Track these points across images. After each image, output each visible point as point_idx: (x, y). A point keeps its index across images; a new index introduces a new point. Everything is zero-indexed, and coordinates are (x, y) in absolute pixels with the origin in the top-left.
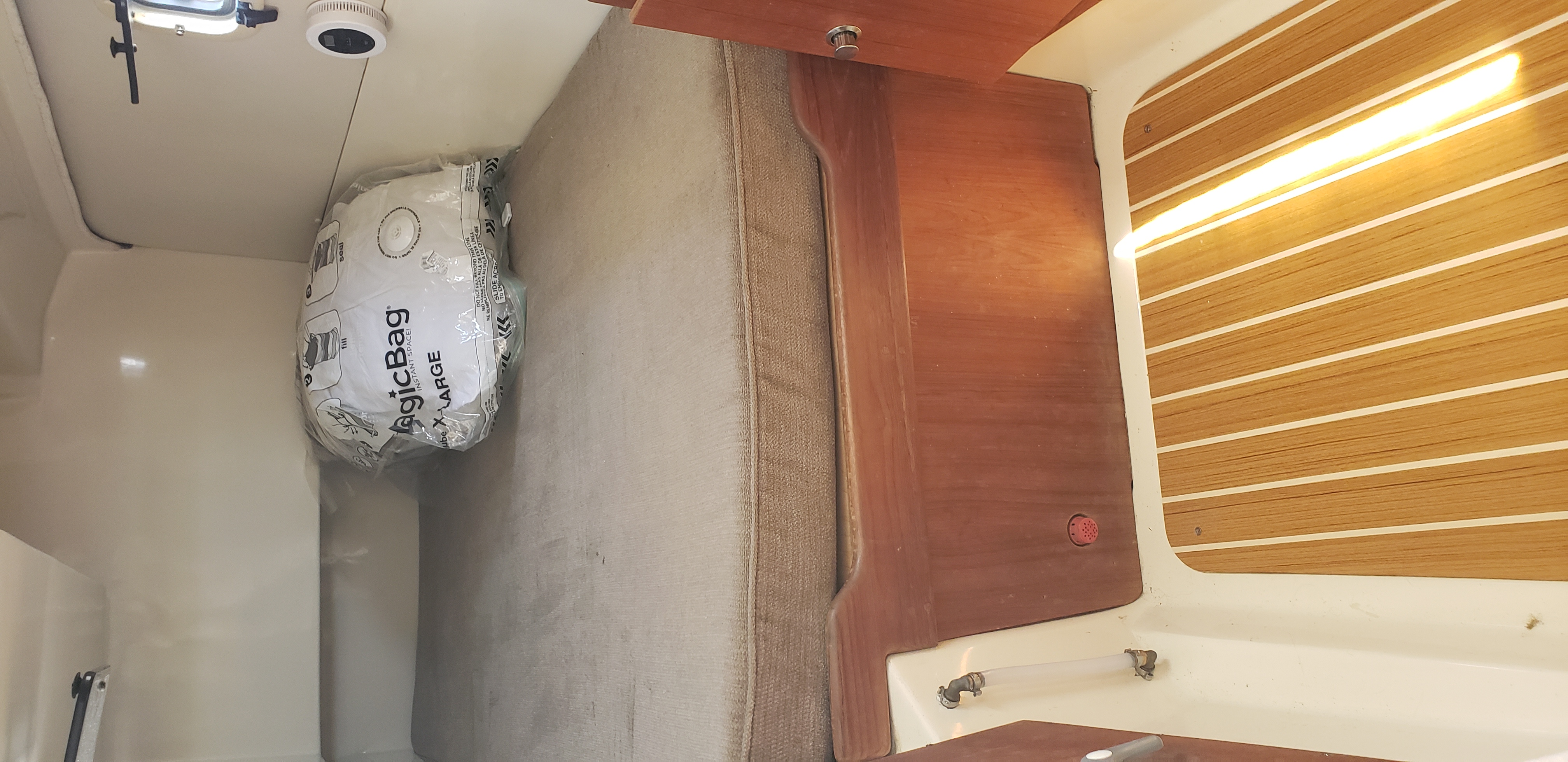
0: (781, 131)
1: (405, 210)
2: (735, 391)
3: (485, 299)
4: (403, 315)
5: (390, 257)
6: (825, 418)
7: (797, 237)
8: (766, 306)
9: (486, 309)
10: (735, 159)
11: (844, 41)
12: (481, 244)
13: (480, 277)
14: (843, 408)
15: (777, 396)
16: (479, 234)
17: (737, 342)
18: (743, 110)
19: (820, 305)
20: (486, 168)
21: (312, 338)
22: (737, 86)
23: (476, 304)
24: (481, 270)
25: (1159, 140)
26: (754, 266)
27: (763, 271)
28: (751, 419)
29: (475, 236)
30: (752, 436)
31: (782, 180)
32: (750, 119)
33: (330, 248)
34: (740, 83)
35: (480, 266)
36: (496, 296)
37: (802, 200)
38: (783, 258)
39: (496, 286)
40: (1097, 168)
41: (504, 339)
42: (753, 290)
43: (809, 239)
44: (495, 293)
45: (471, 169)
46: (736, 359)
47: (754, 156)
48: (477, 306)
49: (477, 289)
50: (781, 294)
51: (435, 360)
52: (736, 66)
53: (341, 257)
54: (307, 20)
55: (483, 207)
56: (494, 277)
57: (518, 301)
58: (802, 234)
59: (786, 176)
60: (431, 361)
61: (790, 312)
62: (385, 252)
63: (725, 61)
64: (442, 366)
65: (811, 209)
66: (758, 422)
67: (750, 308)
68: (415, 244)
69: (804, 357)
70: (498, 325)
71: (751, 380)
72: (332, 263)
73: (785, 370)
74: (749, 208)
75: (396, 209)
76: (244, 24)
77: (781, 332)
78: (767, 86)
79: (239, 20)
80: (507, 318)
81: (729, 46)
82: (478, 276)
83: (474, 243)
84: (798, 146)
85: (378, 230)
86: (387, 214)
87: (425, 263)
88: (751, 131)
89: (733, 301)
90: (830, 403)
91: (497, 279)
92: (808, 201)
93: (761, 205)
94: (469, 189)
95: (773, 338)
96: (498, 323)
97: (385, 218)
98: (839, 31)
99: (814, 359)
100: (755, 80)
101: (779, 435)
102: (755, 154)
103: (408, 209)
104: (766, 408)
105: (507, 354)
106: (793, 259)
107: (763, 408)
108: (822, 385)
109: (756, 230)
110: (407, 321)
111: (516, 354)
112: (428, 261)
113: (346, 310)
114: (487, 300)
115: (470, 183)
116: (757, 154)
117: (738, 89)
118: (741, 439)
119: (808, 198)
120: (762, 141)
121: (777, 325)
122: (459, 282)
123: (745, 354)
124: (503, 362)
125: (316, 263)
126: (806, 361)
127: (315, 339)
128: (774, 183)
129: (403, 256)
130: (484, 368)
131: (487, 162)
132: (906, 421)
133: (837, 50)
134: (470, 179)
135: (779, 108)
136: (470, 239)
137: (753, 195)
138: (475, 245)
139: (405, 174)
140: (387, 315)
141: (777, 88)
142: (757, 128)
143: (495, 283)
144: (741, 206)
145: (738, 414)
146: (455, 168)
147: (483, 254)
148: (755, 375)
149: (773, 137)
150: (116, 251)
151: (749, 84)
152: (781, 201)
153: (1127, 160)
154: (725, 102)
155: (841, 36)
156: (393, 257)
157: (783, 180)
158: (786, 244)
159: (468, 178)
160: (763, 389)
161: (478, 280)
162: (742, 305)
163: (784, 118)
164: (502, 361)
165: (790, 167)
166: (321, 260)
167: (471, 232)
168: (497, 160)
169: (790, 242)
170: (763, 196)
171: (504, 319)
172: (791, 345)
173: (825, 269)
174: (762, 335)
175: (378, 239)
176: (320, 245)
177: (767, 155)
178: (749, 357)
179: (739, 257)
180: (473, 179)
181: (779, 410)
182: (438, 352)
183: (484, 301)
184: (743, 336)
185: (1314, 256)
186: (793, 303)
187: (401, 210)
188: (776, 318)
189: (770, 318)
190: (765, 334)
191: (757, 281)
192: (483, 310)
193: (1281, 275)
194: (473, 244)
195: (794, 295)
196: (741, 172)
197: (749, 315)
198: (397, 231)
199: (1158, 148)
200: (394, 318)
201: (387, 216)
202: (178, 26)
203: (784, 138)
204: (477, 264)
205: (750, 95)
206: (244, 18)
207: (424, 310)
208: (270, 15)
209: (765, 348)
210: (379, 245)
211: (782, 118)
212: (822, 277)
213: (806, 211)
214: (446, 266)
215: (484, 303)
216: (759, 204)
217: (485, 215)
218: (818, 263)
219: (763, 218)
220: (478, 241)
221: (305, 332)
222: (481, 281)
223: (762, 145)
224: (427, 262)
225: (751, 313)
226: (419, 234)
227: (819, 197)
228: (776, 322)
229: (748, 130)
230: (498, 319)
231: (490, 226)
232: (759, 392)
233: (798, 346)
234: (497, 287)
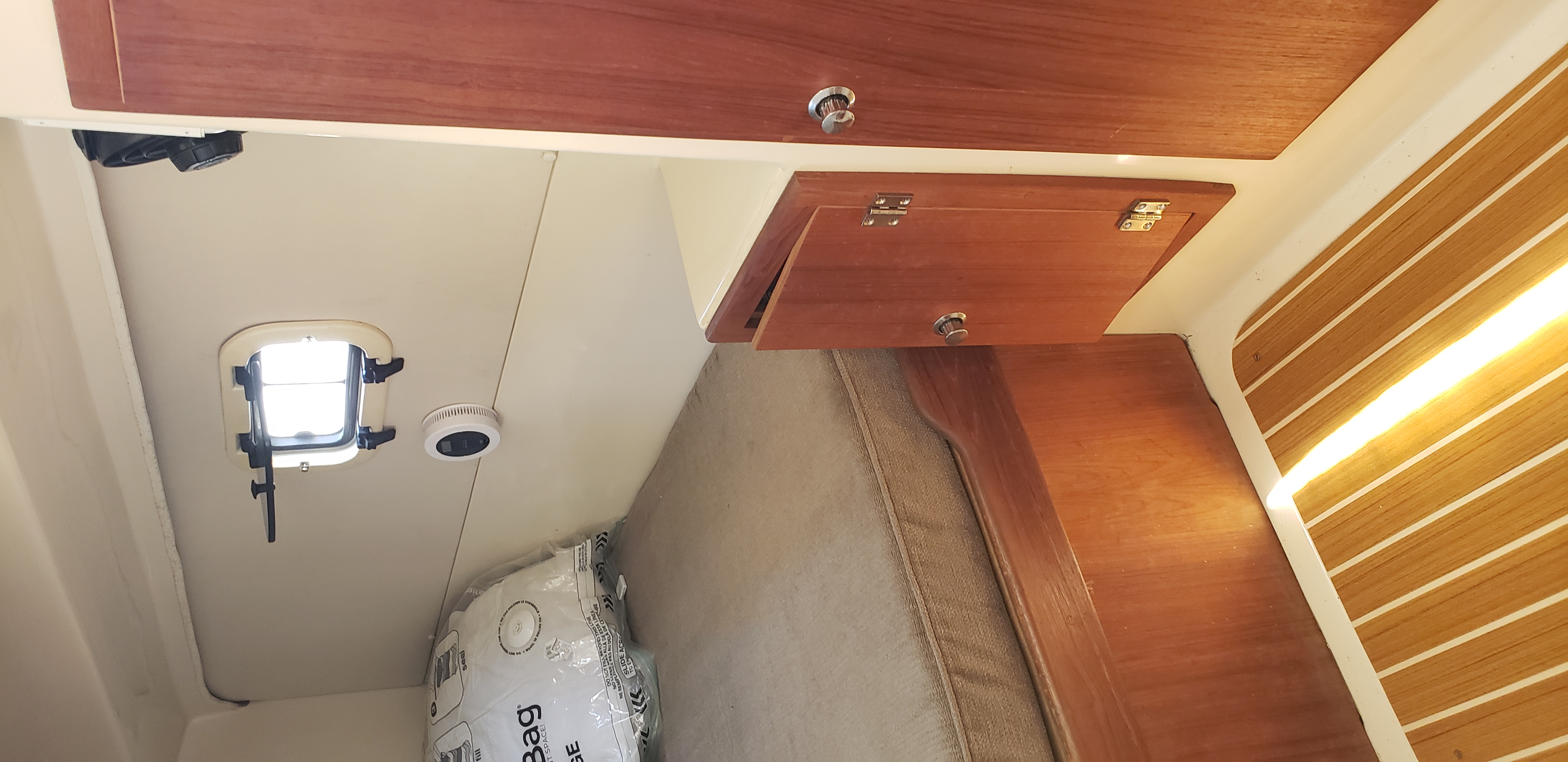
0: (908, 425)
1: (523, 604)
2: (928, 694)
3: (615, 676)
4: (535, 711)
5: (514, 654)
6: (1030, 705)
7: (950, 522)
8: (938, 598)
9: (617, 687)
10: (870, 459)
11: (952, 328)
12: (602, 621)
13: (606, 655)
14: (1046, 691)
15: (975, 691)
16: (599, 611)
17: (918, 640)
18: (867, 413)
19: (991, 587)
20: (597, 544)
21: (443, 757)
22: (857, 393)
23: (607, 683)
24: (606, 647)
25: (1271, 366)
26: (916, 559)
27: (926, 562)
28: (954, 721)
29: (596, 614)
30: (960, 739)
31: (920, 471)
32: (876, 420)
33: (451, 659)
34: (859, 390)
35: (605, 644)
36: (625, 671)
37: (945, 485)
38: (942, 545)
39: (624, 660)
40: (1216, 406)
41: (641, 714)
42: (921, 583)
43: (962, 522)
44: (625, 667)
45: (583, 548)
46: (921, 660)
47: (889, 453)
48: (608, 686)
49: (605, 668)
50: (950, 582)
51: (574, 752)
52: (851, 375)
53: (464, 665)
54: (424, 431)
55: (598, 584)
56: (620, 651)
57: (648, 672)
58: (954, 518)
59: (924, 466)
60: (570, 754)
61: (963, 599)
62: (508, 650)
63: (840, 373)
64: (582, 757)
65: (956, 493)
66: (962, 721)
67: (923, 602)
68: (537, 636)
69: (991, 644)
70: (632, 701)
71: (943, 678)
72: (455, 674)
73: (975, 661)
74: (896, 503)
75: (514, 605)
76: (365, 448)
77: (960, 622)
78: (884, 388)
79: (360, 445)
80: (640, 692)
81: (841, 359)
82: (604, 654)
83: (596, 620)
84: (927, 436)
85: (498, 629)
86: (505, 612)
87: (549, 653)
88: (879, 430)
89: (902, 599)
90: (1029, 688)
91: (624, 653)
92: (951, 486)
93: (907, 498)
94: (582, 568)
95: (954, 629)
96: (632, 698)
97: (504, 616)
98: (944, 320)
99: (1001, 645)
100: (872, 384)
101: (988, 732)
102: (889, 450)
103: (526, 601)
104: (967, 705)
105: (646, 730)
106: (952, 545)
107: (964, 705)
108: (1017, 671)
109: (908, 522)
110: (539, 717)
111: (654, 729)
112: (552, 649)
113: (476, 719)
114: (616, 676)
115: (583, 562)
116: (891, 450)
117: (858, 395)
118: (948, 745)
119: (950, 483)
120: (892, 437)
121: (955, 615)
122: (586, 665)
123: (930, 651)
124: (643, 740)
125: (437, 678)
126: (993, 647)
127: (446, 757)
128: (914, 474)
129: (527, 650)
130: (625, 749)
131: (597, 538)
132: (1113, 691)
133: (947, 337)
134: (583, 559)
135: (900, 405)
136: (592, 618)
137: (898, 489)
138: (597, 623)
139: (516, 569)
140: (518, 716)
141: (893, 388)
142: (885, 426)
143: (622, 658)
144: (888, 503)
145: (938, 719)
146: (565, 552)
147: (607, 630)
148: (946, 672)
149: (901, 432)
150: (234, 710)
151: (867, 389)
152: (925, 490)
153: (1244, 392)
154: (847, 410)
155: (948, 323)
156: (517, 654)
157: (922, 471)
158: (941, 532)
159: (581, 557)
160: (958, 685)
161: (605, 658)
162: (913, 601)
163: (907, 413)
164: (642, 738)
165: (924, 457)
166: (444, 673)
167: (591, 611)
168: (606, 534)
169: (945, 528)
170: (907, 488)
171: (638, 693)
172: (973, 633)
173: (985, 550)
174: (942, 628)
175: (500, 639)
176: (440, 659)
177: (901, 449)
178: (935, 654)
179: (898, 553)
180: (586, 557)
181: (980, 705)
182: (576, 743)
183: (614, 679)
184: (923, 633)
185: (1482, 434)
186: (964, 589)
187: (519, 604)
188: (951, 608)
189: (946, 609)
190: (945, 627)
191: (923, 573)
192: (614, 689)
193: (1452, 461)
194: (595, 622)
195: (962, 581)
196: (880, 469)
197: (924, 609)
198: (517, 626)
199: (1274, 373)
200: (526, 717)
201: (506, 614)
202: (303, 464)
203: (912, 431)
204: (602, 642)
205: (870, 398)
206: (365, 442)
207: (555, 702)
208: (388, 434)
209: (949, 641)
210: (501, 644)
211: (906, 413)
212: (985, 558)
213: (952, 495)
214: (571, 651)
215: (614, 681)
216: (905, 497)
217: (601, 592)
218: (977, 544)
219: (913, 509)
220: (599, 619)
221: (435, 752)
222: (608, 659)
223: (893, 441)
224: (552, 651)
225: (925, 607)
226: (540, 625)
227: (960, 480)
228: (953, 612)
229: (876, 429)
230: (632, 695)
231: (608, 601)
232: (955, 690)
233: (981, 633)
234: (626, 661)
